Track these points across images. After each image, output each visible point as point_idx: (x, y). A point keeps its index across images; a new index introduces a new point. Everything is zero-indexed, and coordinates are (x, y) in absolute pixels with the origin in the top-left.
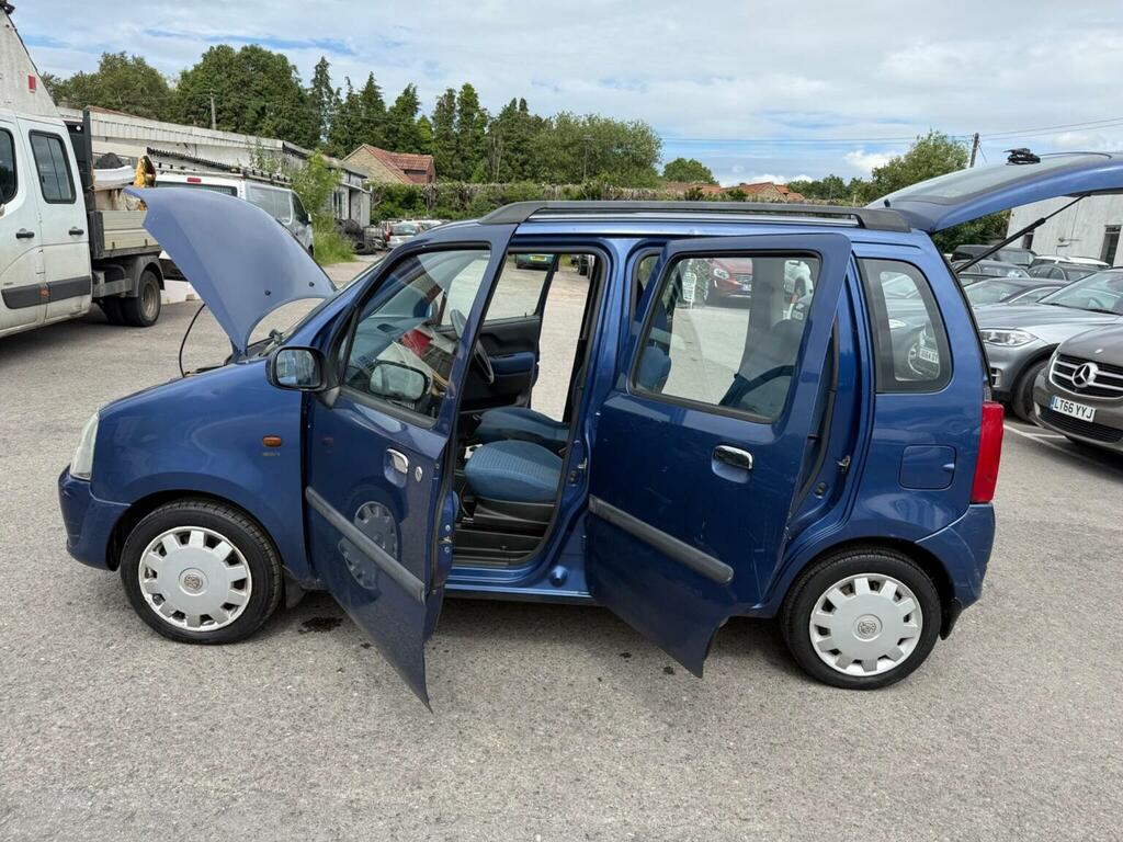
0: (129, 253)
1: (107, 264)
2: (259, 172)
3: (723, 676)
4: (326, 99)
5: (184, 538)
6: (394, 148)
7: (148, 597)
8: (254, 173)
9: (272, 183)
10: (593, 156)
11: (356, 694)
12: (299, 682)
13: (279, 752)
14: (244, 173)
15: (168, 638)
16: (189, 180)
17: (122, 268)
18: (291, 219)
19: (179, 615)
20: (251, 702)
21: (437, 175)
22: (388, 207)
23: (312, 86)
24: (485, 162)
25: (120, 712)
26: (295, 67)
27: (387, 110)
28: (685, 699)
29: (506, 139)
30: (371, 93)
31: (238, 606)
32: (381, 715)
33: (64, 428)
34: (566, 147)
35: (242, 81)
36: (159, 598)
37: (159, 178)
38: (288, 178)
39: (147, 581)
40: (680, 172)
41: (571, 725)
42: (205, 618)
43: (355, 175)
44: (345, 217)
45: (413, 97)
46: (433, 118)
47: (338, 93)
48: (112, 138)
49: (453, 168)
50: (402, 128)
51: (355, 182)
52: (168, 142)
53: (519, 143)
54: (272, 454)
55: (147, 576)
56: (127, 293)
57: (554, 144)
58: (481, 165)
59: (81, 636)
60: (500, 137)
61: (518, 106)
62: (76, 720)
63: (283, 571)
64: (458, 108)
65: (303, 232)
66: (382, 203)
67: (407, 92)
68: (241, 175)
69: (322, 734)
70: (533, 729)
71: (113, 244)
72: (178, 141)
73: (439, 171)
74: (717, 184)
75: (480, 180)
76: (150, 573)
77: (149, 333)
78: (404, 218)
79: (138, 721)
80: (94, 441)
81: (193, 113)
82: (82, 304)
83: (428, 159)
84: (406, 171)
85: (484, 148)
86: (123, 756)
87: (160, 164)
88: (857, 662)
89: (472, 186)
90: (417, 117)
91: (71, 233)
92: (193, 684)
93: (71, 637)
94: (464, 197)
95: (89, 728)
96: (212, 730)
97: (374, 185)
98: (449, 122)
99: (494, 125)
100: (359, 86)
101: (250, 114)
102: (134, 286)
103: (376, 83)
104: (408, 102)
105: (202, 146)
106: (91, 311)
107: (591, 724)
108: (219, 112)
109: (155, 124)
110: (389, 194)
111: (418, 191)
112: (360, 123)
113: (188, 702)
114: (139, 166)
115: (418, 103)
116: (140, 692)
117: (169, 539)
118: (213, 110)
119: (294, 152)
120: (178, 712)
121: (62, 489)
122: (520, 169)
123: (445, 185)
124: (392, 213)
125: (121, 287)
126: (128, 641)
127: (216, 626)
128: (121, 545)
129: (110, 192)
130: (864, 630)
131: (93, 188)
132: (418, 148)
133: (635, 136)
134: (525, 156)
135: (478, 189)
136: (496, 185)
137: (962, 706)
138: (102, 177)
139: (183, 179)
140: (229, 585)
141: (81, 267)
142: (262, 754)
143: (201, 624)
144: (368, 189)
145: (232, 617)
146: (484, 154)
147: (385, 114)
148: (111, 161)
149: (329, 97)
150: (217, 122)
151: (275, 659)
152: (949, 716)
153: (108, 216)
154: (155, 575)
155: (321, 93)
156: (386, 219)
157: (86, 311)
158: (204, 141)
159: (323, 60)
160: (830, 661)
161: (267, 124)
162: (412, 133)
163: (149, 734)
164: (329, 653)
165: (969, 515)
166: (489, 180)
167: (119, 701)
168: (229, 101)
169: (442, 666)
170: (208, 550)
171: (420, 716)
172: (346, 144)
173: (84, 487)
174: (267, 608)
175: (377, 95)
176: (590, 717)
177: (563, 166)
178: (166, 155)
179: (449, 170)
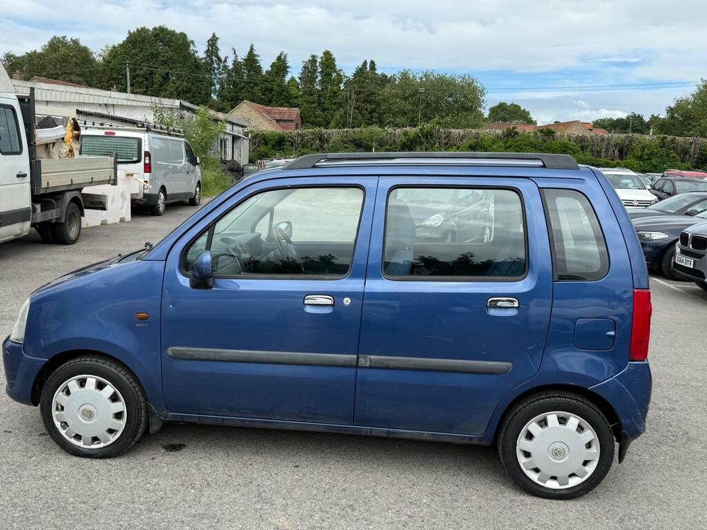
0: (59, 190)
1: (43, 198)
2: (159, 126)
3: (456, 488)
4: (216, 66)
5: (82, 383)
6: (269, 102)
7: (58, 424)
8: (155, 127)
9: (169, 134)
10: (428, 105)
11: (193, 491)
12: (155, 483)
13: (137, 524)
14: (147, 128)
15: (70, 453)
16: (106, 133)
17: (54, 201)
18: (184, 161)
19: (78, 437)
20: (121, 493)
21: (302, 122)
22: (263, 149)
23: (205, 56)
24: (342, 111)
25: (36, 497)
26: (192, 42)
27: (264, 73)
28: (424, 501)
29: (359, 93)
30: (252, 59)
31: (117, 431)
32: (208, 504)
33: (8, 317)
34: (406, 99)
35: (152, 54)
36: (65, 425)
37: (83, 132)
38: (181, 130)
39: (57, 412)
40: (503, 114)
41: (339, 514)
42: (95, 439)
43: (238, 125)
44: (229, 158)
45: (284, 62)
46: (300, 78)
47: (225, 61)
48: (51, 102)
49: (316, 117)
50: (275, 87)
51: (237, 131)
52: (93, 104)
53: (368, 96)
54: (142, 325)
55: (57, 409)
56: (56, 219)
57: (396, 96)
58: (337, 116)
59: (13, 451)
60: (353, 91)
61: (368, 66)
62: (7, 501)
63: (147, 407)
64: (320, 70)
65: (193, 171)
66: (258, 146)
67: (279, 58)
68: (145, 129)
69: (167, 514)
70: (311, 516)
71: (48, 183)
72: (101, 102)
73: (305, 120)
74: (535, 123)
75: (337, 126)
76: (60, 407)
77: (71, 250)
78: (275, 158)
79: (47, 503)
80: (26, 316)
81: (113, 79)
82: (24, 228)
83: (296, 111)
84: (278, 121)
85: (339, 101)
86: (36, 522)
87: (85, 122)
88: (554, 478)
89: (329, 131)
90: (288, 78)
91: (18, 176)
92: (84, 482)
93: (6, 451)
94: (323, 139)
95: (15, 506)
96: (95, 509)
97: (252, 132)
98: (313, 80)
99: (348, 83)
100: (242, 55)
101: (157, 79)
102: (62, 213)
103: (255, 53)
104: (281, 66)
105: (118, 106)
106: (30, 233)
107: (353, 514)
108: (133, 78)
109: (84, 90)
110: (264, 139)
111: (286, 137)
112: (243, 85)
113: (80, 492)
114: (69, 125)
115: (288, 67)
116: (50, 486)
117: (72, 383)
118: (128, 77)
119: (189, 109)
120: (73, 498)
121: (5, 349)
122: (369, 116)
123: (308, 131)
124: (267, 154)
125: (52, 215)
126: (44, 455)
127: (102, 445)
128: (41, 388)
129: (47, 145)
130: (557, 453)
131: (35, 143)
132: (288, 102)
133: (463, 87)
134: (373, 106)
135: (334, 133)
136: (348, 129)
137: (633, 512)
138: (42, 135)
139: (102, 133)
140: (111, 416)
141: (25, 201)
142: (126, 524)
143: (92, 443)
144: (248, 136)
145: (113, 439)
146: (340, 105)
147: (263, 77)
148: (49, 122)
149: (218, 64)
150: (132, 85)
151: (140, 469)
152: (620, 519)
153: (45, 162)
154: (63, 408)
155: (212, 61)
156: (262, 159)
157: (27, 233)
158: (120, 102)
159: (214, 36)
160: (534, 477)
161: (171, 87)
162: (284, 91)
163: (54, 510)
164: (178, 465)
165: (628, 370)
166: (344, 126)
167: (35, 491)
168: (141, 69)
169: (255, 475)
170: (98, 391)
171: (235, 505)
172: (232, 100)
173: (19, 349)
174: (137, 432)
175: (256, 61)
176: (353, 510)
177: (404, 113)
178: (90, 114)
179: (312, 119)
